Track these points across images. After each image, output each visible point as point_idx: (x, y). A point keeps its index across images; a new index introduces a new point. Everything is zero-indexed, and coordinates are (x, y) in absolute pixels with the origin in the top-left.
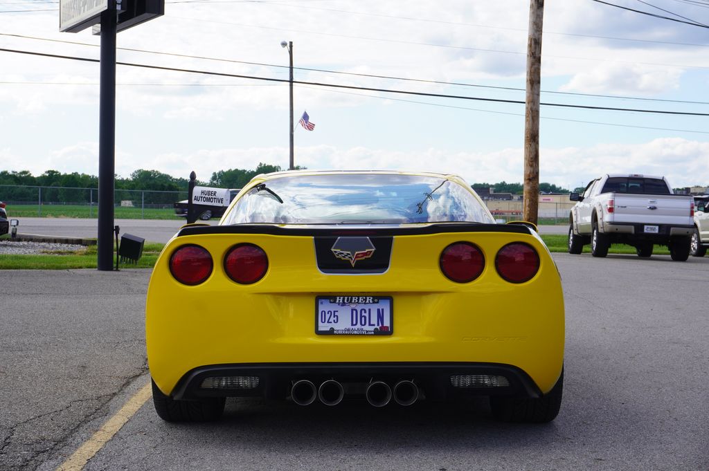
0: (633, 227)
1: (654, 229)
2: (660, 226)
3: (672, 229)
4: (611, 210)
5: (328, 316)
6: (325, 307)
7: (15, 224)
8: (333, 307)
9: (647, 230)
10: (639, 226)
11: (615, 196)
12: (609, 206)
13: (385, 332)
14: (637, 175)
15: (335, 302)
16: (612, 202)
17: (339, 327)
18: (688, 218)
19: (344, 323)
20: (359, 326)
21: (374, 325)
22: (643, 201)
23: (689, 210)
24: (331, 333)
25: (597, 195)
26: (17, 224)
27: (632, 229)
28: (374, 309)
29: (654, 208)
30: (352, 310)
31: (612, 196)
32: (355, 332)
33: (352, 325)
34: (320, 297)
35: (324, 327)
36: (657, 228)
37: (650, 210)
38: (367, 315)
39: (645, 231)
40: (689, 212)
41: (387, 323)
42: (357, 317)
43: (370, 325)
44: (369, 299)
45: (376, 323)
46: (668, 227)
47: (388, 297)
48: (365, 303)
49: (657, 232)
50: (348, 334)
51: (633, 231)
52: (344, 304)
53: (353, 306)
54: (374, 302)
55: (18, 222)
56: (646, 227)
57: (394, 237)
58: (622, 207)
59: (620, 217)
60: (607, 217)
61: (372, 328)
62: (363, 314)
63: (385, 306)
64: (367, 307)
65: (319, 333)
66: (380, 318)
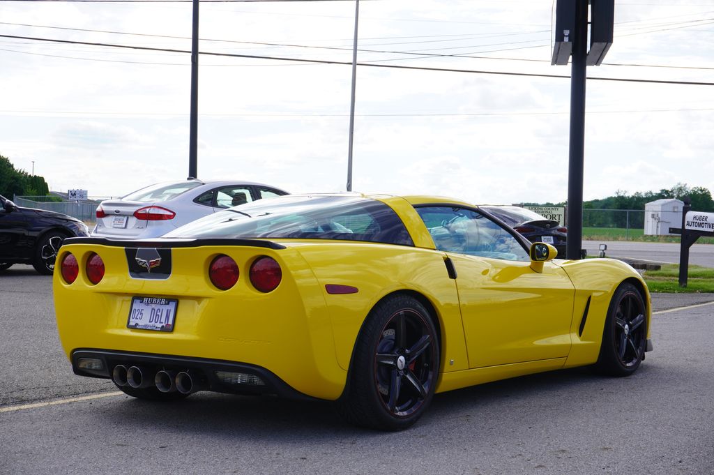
5: (137, 313)
6: (137, 305)
7: (603, 249)
8: (141, 306)
13: (169, 329)
15: (142, 302)
17: (142, 323)
19: (144, 321)
20: (153, 323)
21: (162, 323)
24: (136, 327)
26: (606, 249)
28: (165, 308)
30: (152, 309)
32: (149, 328)
33: (150, 322)
34: (136, 297)
35: (133, 322)
41: (170, 322)
42: (155, 316)
43: (160, 322)
44: (163, 301)
45: (164, 321)
47: (173, 300)
48: (160, 304)
50: (145, 329)
52: (148, 304)
53: (153, 306)
54: (166, 304)
55: (606, 246)
57: (172, 249)
61: (159, 325)
62: (158, 313)
63: (172, 306)
64: (161, 307)
65: (129, 327)
66: (168, 317)
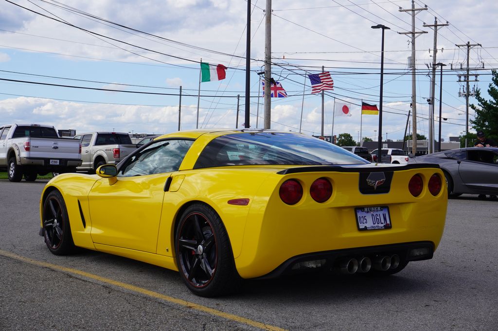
0: (43, 161)
1: (56, 162)
2: (61, 160)
3: (68, 161)
4: (27, 149)
5: (362, 219)
6: (360, 214)
8: (364, 214)
9: (52, 163)
10: (47, 160)
11: (30, 139)
12: (26, 146)
13: (388, 227)
14: (36, 125)
15: (364, 211)
16: (28, 144)
17: (368, 226)
18: (78, 154)
19: (369, 224)
20: (376, 224)
21: (383, 223)
22: (49, 143)
23: (78, 149)
24: (365, 229)
25: (9, 139)
27: (43, 162)
28: (381, 213)
29: (56, 148)
30: (372, 215)
31: (28, 139)
32: (377, 228)
33: (374, 224)
34: (358, 209)
35: (362, 226)
36: (58, 161)
37: (54, 150)
38: (379, 217)
39: (51, 163)
40: (78, 151)
41: (388, 222)
42: (376, 220)
43: (381, 223)
44: (379, 209)
45: (383, 222)
46: (66, 160)
47: (385, 207)
48: (377, 211)
49: (58, 164)
50: (373, 229)
51: (43, 164)
52: (368, 212)
53: (372, 213)
54: (381, 210)
56: (51, 161)
57: (394, 172)
58: (36, 147)
59: (34, 154)
60: (24, 154)
61: (382, 225)
62: (377, 217)
63: (385, 212)
64: (378, 213)
65: (360, 230)
66: (385, 219)
